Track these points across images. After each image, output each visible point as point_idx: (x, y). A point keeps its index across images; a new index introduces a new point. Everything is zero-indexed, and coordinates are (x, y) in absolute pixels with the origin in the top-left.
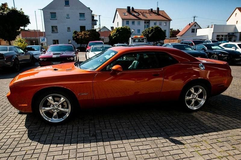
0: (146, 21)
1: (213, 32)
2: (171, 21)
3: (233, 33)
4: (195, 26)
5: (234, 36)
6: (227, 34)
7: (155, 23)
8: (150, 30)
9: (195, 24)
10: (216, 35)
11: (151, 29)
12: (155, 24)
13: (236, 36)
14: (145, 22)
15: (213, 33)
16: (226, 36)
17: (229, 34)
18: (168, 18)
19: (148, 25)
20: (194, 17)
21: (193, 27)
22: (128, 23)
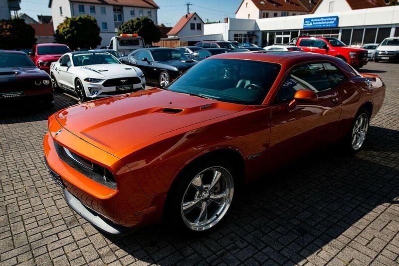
0: (117, 8)
1: (229, 29)
2: (158, 10)
3: (253, 32)
4: (195, 19)
5: (255, 35)
6: (246, 33)
7: (131, 11)
8: (135, 23)
9: (195, 16)
10: (233, 33)
11: (137, 21)
12: (132, 13)
13: (257, 37)
14: (114, 10)
15: (229, 31)
16: (245, 35)
17: (249, 32)
18: (153, 4)
19: (120, 14)
20: (188, 5)
21: (192, 21)
22: (82, 9)
